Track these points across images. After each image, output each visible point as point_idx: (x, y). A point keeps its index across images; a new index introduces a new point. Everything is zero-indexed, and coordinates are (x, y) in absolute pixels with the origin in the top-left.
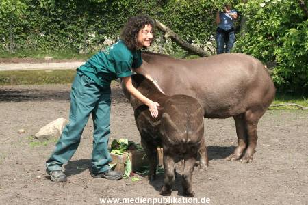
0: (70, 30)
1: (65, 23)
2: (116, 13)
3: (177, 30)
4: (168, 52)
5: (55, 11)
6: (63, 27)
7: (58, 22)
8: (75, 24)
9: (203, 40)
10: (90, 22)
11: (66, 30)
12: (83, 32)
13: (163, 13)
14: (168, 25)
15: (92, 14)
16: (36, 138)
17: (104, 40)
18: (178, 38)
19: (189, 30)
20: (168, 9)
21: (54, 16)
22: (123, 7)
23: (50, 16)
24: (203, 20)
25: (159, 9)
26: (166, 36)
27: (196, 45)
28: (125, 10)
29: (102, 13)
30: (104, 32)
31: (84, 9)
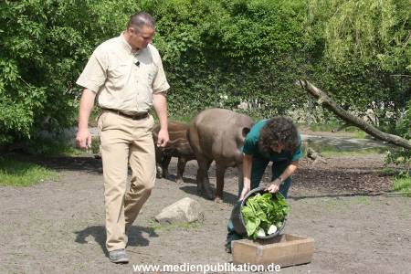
0: (198, 89)
1: (192, 81)
2: (255, 70)
3: (330, 93)
4: (318, 120)
5: (180, 66)
6: (189, 85)
7: (184, 80)
8: (204, 83)
9: (363, 107)
10: (222, 81)
11: (193, 90)
12: (212, 93)
13: (312, 72)
14: (319, 86)
15: (225, 70)
16: (157, 221)
17: (239, 103)
18: (334, 105)
19: (345, 94)
20: (320, 67)
21: (179, 72)
22: (264, 63)
23: (174, 72)
24: (364, 81)
25: (309, 66)
26: (320, 101)
27: (354, 113)
28: (266, 67)
29: (237, 71)
30: (239, 94)
31: (216, 65)
